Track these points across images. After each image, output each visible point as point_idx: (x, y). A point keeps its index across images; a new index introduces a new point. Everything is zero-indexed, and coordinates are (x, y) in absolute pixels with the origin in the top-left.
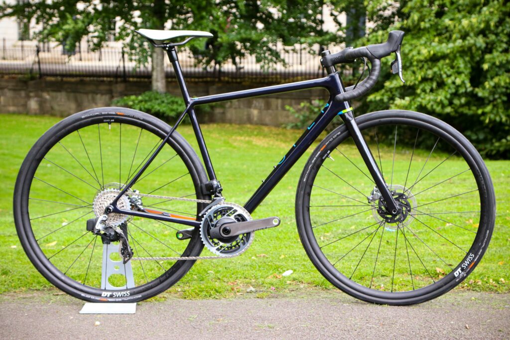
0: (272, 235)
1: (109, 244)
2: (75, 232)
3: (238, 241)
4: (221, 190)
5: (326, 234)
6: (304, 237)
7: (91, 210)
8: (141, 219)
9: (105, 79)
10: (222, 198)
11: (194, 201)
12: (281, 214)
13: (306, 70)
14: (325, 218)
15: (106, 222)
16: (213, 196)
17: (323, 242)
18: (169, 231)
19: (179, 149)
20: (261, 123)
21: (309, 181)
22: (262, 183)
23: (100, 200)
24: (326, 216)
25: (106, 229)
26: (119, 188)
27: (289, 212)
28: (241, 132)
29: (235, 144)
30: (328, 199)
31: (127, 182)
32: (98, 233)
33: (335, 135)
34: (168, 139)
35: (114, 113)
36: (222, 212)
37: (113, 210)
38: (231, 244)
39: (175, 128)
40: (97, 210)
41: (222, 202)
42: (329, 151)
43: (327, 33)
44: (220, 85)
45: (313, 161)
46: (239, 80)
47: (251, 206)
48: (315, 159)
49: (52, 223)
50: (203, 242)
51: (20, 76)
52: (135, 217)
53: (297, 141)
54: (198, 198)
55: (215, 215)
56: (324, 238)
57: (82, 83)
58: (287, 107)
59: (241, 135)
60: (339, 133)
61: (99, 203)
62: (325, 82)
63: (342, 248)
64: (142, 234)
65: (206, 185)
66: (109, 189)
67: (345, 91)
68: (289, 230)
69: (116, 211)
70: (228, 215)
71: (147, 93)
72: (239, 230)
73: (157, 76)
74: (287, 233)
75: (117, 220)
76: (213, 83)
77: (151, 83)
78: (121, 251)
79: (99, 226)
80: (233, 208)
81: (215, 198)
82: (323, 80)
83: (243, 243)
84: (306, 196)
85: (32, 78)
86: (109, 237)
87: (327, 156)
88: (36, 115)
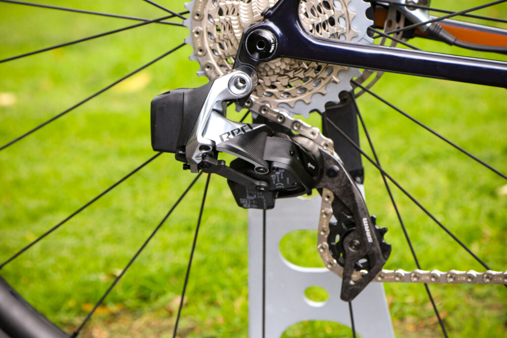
1: (271, 206)
25: (248, 139)
69: (296, 48)
75: (303, 89)
78: (330, 239)
86: (267, 178)
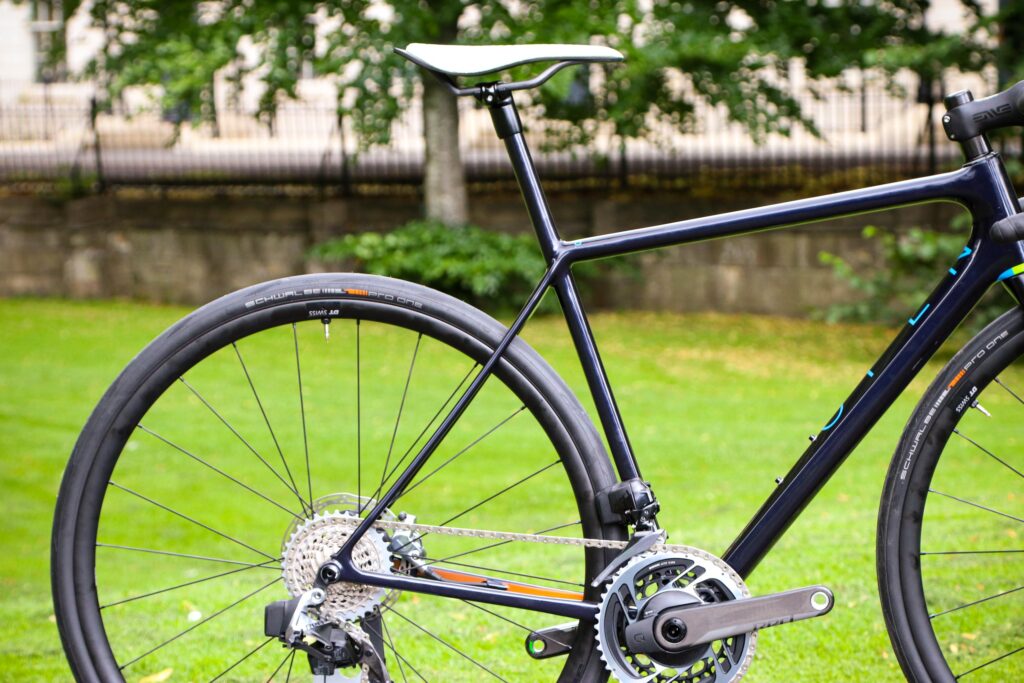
0: (804, 643)
1: (332, 673)
2: (224, 641)
3: (710, 661)
4: (657, 509)
5: (966, 635)
6: (906, 647)
7: (277, 574)
8: (411, 598)
9: (289, 189)
10: (658, 532)
11: (575, 544)
12: (827, 578)
13: (881, 146)
14: (958, 588)
15: (322, 608)
16: (631, 528)
17: (958, 659)
18: (497, 634)
19: (530, 392)
20: (749, 308)
21: (918, 478)
22: (776, 485)
23: (302, 546)
24: (962, 583)
25: (321, 629)
26: (355, 508)
27: (850, 570)
28: (690, 335)
29: (675, 371)
30: (965, 530)
31: (379, 490)
32: (298, 644)
33: (991, 339)
34: (497, 363)
35: (339, 291)
36: (659, 575)
37: (340, 574)
38: (689, 671)
39: (517, 331)
40: (295, 576)
41: (659, 545)
42: (975, 389)
43: (940, 37)
44: (624, 198)
45: (927, 420)
46: (680, 183)
47: (745, 555)
48: (932, 412)
49: (154, 614)
50: (605, 663)
51: (41, 188)
52: (405, 593)
53: (876, 360)
54: (588, 533)
55: (640, 583)
56: (960, 649)
57: (223, 202)
58: (825, 257)
59: (691, 345)
60: (1004, 334)
61: (299, 555)
62: (959, 184)
63: (1016, 678)
64: (417, 643)
65: (611, 496)
66: (326, 512)
67: (1019, 209)
68: (853, 623)
69: (350, 577)
70: (678, 584)
71: (413, 227)
72: (709, 627)
73: (440, 175)
74: (848, 633)
75: (352, 604)
76: (603, 193)
77: (421, 197)
79: (301, 623)
80: (692, 562)
81: (638, 534)
82: (953, 179)
83: (723, 665)
84: (910, 524)
85: (79, 193)
86: (331, 654)
87: (969, 404)
88: (90, 298)
